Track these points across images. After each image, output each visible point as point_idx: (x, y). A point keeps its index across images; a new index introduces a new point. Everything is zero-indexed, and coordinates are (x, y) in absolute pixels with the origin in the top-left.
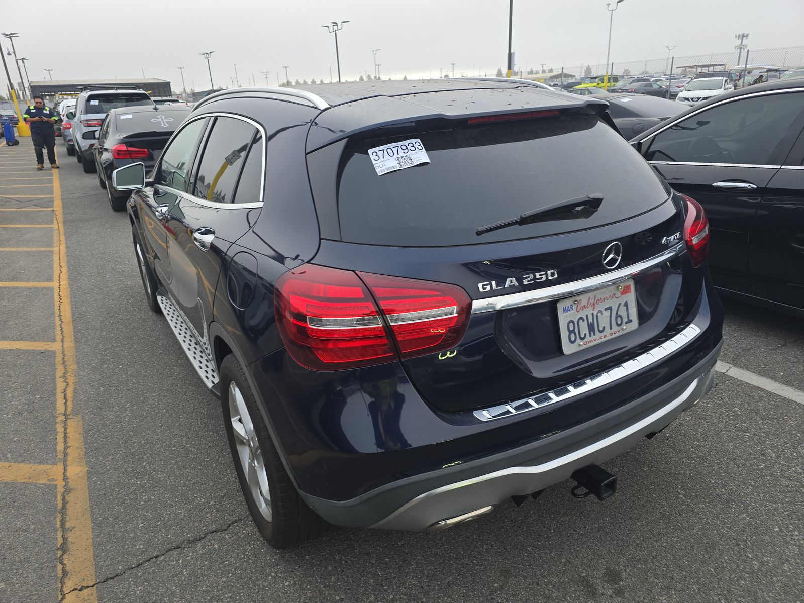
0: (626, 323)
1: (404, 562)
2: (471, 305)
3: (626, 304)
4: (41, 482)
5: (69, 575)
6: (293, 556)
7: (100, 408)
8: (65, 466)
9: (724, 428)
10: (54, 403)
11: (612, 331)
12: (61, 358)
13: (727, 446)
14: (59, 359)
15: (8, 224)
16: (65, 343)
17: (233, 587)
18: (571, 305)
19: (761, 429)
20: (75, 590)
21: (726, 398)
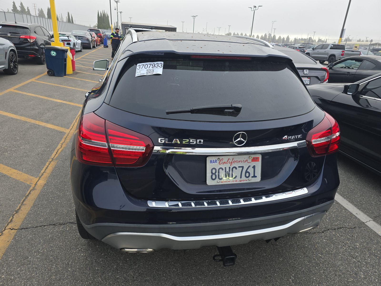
0: (252, 177)
1: (134, 263)
2: (153, 148)
3: (254, 167)
4: (27, 183)
5: (12, 222)
6: (93, 244)
7: (66, 160)
8: (39, 179)
9: (342, 252)
10: (52, 153)
11: (242, 179)
12: (66, 136)
13: (337, 262)
14: (65, 136)
15: (83, 79)
16: (72, 130)
17: (62, 248)
18: (215, 160)
19: (365, 259)
20: (10, 229)
21: (355, 236)
